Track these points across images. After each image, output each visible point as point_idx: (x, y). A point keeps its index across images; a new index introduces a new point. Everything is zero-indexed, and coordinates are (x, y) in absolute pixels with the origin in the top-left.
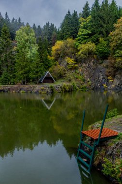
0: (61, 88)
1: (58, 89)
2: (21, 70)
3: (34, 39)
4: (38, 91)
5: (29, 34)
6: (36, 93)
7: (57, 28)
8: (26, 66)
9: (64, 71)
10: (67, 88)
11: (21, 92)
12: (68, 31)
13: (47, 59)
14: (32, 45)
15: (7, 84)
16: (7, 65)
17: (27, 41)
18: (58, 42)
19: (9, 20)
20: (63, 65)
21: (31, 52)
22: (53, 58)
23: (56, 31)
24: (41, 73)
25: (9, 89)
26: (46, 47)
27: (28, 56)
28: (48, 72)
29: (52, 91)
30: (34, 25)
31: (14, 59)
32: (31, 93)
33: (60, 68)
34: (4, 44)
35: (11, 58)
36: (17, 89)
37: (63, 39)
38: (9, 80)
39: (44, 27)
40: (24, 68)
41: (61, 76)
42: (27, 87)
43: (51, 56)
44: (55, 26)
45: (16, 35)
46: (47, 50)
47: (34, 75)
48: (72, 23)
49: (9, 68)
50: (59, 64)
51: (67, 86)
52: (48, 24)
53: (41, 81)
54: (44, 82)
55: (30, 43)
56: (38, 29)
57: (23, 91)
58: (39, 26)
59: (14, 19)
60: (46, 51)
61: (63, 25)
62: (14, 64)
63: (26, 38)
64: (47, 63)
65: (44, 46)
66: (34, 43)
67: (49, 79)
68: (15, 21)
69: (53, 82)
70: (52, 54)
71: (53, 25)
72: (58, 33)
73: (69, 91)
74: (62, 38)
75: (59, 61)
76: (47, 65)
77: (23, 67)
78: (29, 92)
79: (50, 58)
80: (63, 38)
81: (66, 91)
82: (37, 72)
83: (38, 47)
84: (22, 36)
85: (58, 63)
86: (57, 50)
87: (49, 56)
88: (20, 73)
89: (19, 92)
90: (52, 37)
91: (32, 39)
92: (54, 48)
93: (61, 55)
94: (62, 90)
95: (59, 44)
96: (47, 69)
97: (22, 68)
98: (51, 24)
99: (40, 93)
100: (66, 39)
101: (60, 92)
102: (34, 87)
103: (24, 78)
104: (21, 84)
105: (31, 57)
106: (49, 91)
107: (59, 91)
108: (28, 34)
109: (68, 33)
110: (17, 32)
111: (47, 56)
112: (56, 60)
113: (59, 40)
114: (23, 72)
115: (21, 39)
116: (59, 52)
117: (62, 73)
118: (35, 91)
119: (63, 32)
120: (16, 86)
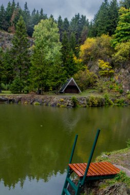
0: (87, 101)
1: (83, 102)
2: (37, 76)
3: (57, 36)
4: (55, 104)
5: (51, 29)
6: (53, 106)
7: (89, 21)
8: (42, 71)
9: (95, 78)
10: (96, 102)
11: (35, 103)
12: (103, 25)
13: (71, 62)
14: (54, 43)
15: (19, 93)
16: (20, 69)
17: (47, 38)
18: (89, 40)
19: (28, 12)
20: (93, 70)
21: (52, 52)
22: (81, 60)
23: (88, 25)
24: (62, 80)
25: (20, 100)
26: (72, 47)
27: (47, 58)
28: (72, 78)
29: (75, 104)
30: (60, 17)
31: (30, 61)
32: (47, 105)
33: (88, 74)
34: (19, 41)
35: (26, 60)
36: (30, 100)
37: (96, 36)
38: (22, 88)
39: (73, 20)
40: (41, 73)
41: (90, 85)
42: (42, 97)
43: (78, 57)
44: (86, 19)
45: (34, 30)
46: (74, 50)
47: (53, 83)
48: (109, 14)
49: (23, 72)
50: (88, 69)
51: (97, 98)
52: (77, 17)
53: (62, 90)
54: (66, 92)
55: (51, 41)
56: (65, 22)
57: (37, 103)
58: (66, 19)
59: (34, 11)
60: (72, 52)
61: (97, 17)
62: (28, 67)
63: (47, 35)
64: (72, 67)
65: (69, 44)
66: (57, 41)
67: (72, 89)
68: (36, 13)
69: (77, 92)
70: (80, 55)
71: (84, 18)
72: (91, 27)
73: (98, 106)
74: (95, 34)
75: (89, 64)
76: (71, 70)
77: (39, 71)
78: (45, 104)
79: (77, 60)
80: (97, 34)
81: (93, 106)
82: (57, 78)
83: (62, 46)
84: (42, 31)
85: (87, 67)
86: (87, 50)
87: (75, 58)
88: (35, 79)
89: (31, 104)
90: (83, 32)
91: (54, 36)
92: (83, 48)
93: (92, 57)
94: (88, 104)
95: (90, 42)
96: (72, 75)
97: (37, 73)
98: (82, 16)
99: (59, 106)
100: (99, 36)
101: (85, 107)
102: (51, 98)
103: (40, 85)
104: (37, 94)
105: (51, 58)
106: (70, 104)
107: (85, 105)
108: (49, 30)
109: (102, 27)
110: (36, 27)
111: (72, 57)
112: (85, 63)
113: (91, 37)
114: (38, 77)
115: (40, 36)
116: (89, 53)
117: (91, 81)
118: (52, 103)
119: (97, 26)
120: (29, 95)
